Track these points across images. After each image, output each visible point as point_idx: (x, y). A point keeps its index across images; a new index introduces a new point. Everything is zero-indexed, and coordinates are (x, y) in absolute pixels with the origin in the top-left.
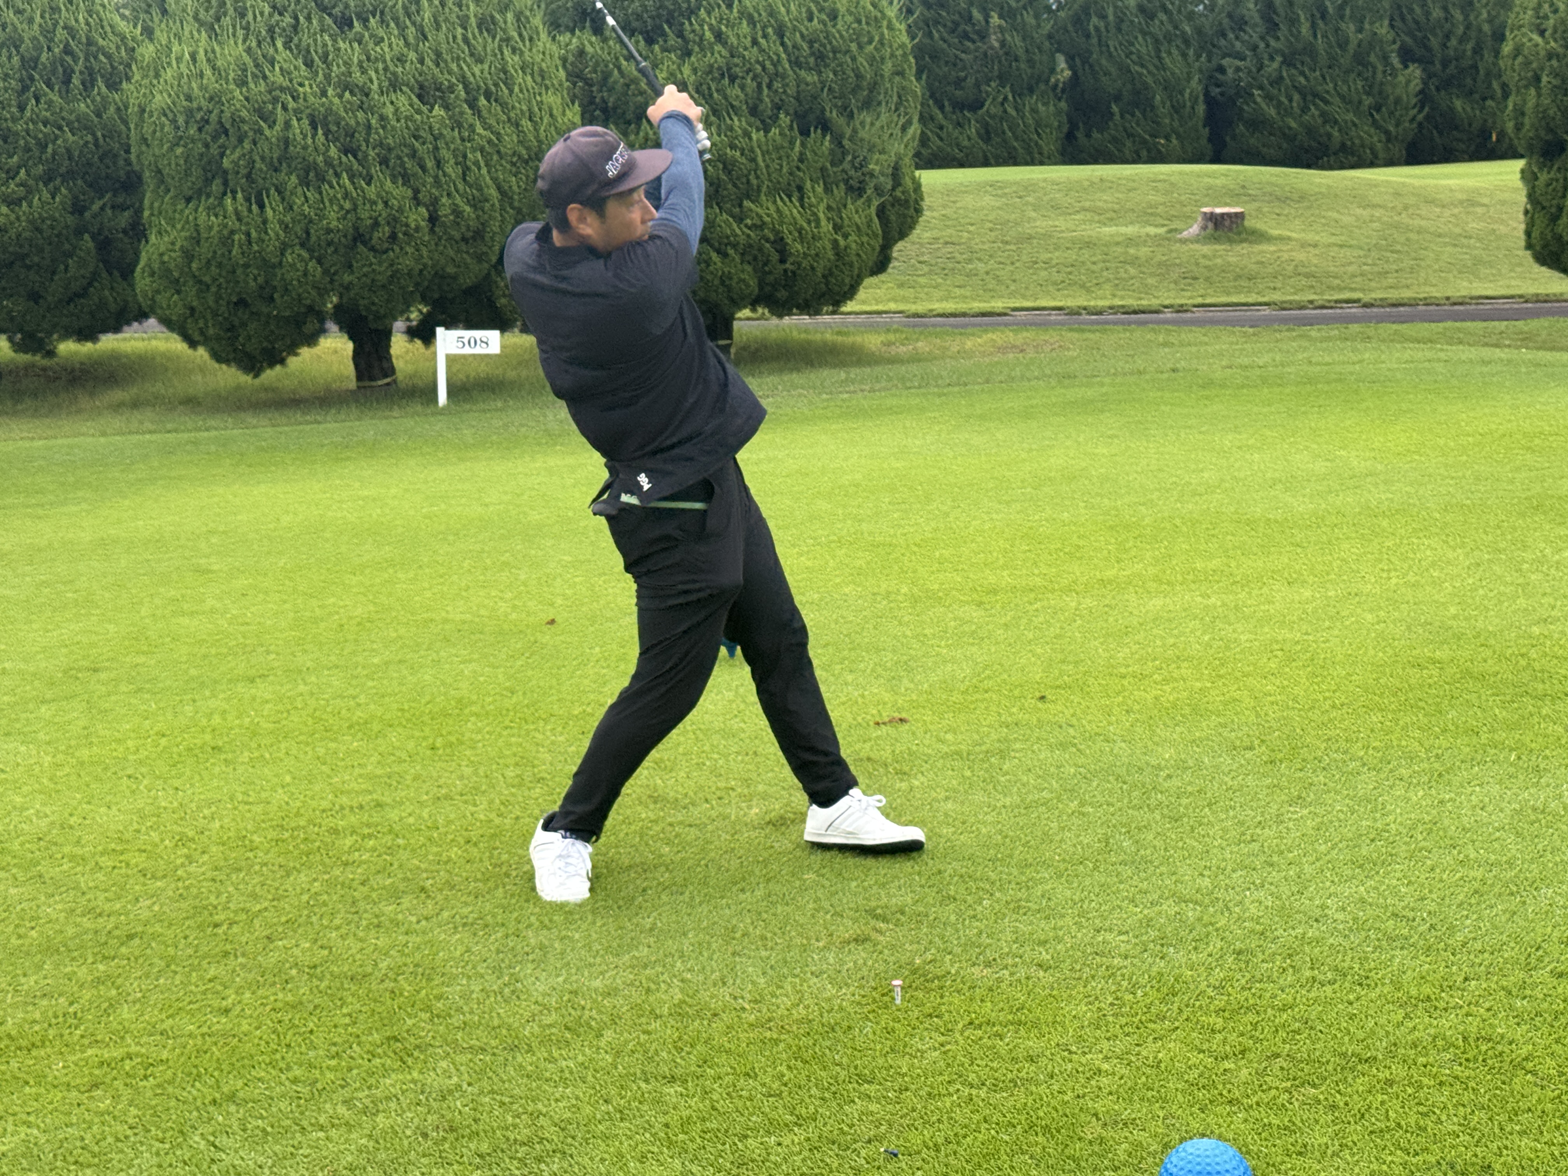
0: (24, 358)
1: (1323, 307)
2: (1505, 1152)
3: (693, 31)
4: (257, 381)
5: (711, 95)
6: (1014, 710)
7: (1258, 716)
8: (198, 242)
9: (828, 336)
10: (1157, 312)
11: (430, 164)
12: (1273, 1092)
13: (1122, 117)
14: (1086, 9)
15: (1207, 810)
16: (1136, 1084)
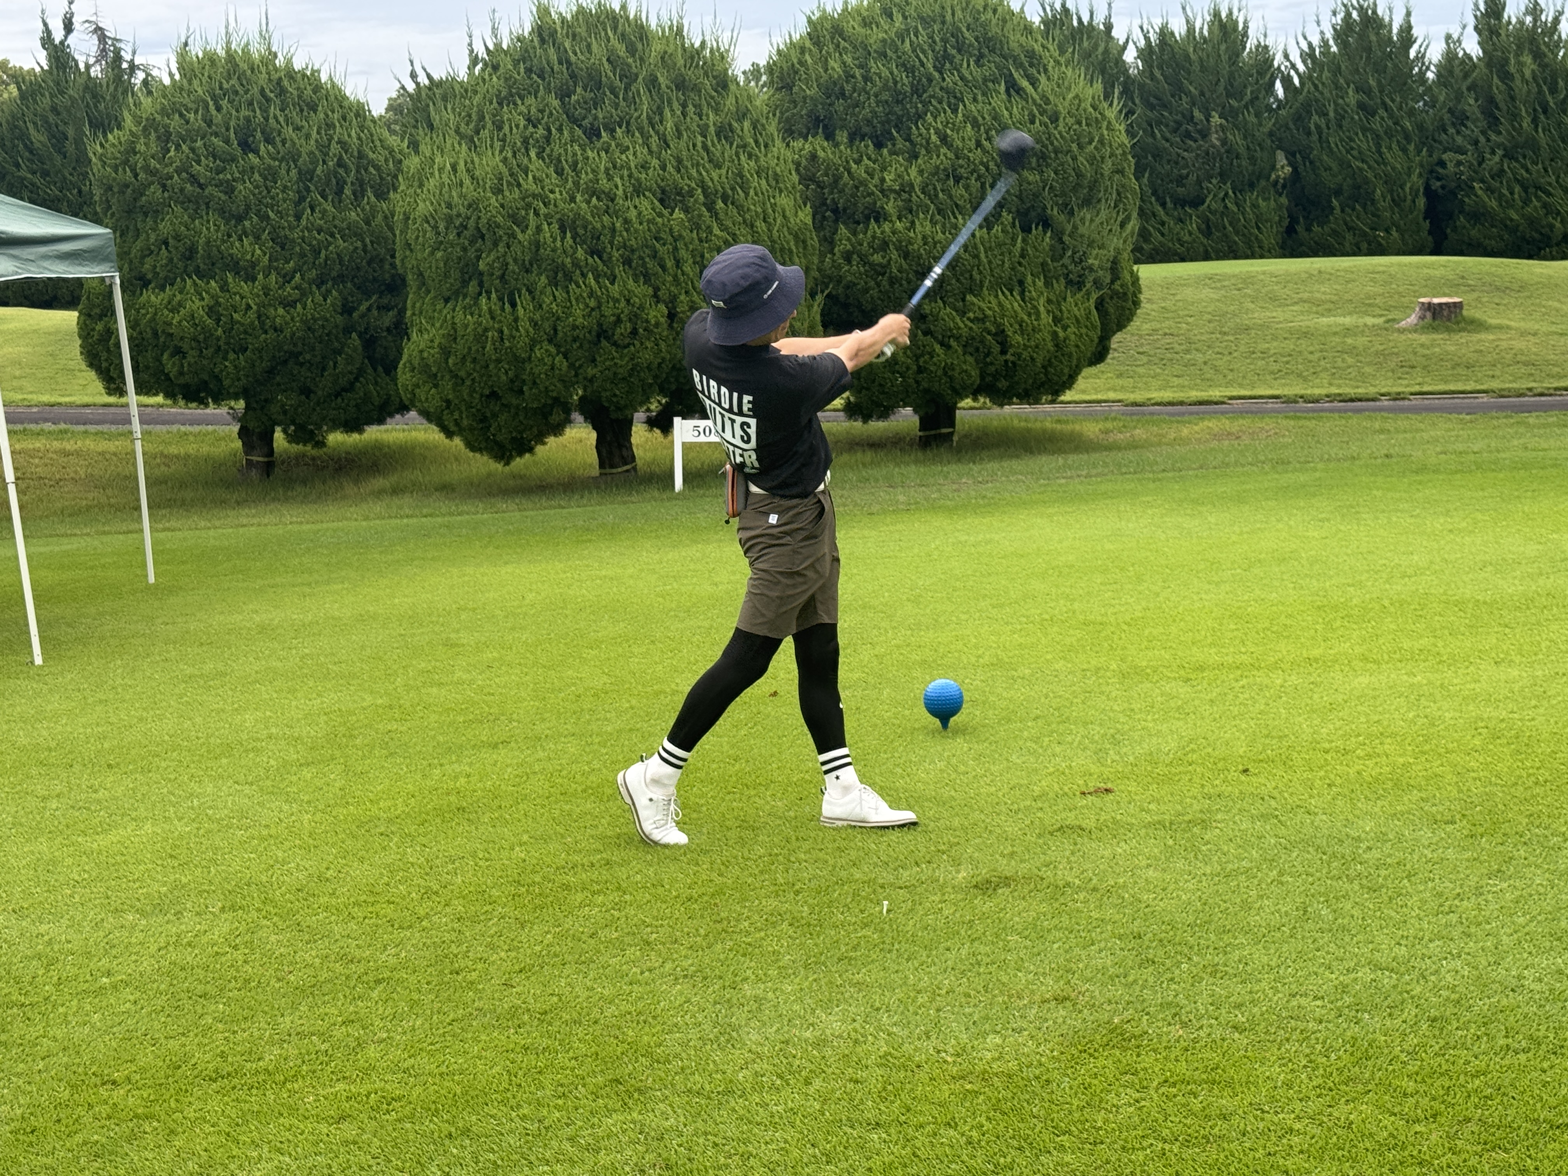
0: (296, 448)
1: (1542, 395)
3: (921, 135)
4: (507, 468)
6: (1217, 782)
7: (1460, 791)
8: (455, 339)
9: (1048, 425)
10: (1373, 400)
11: (670, 263)
13: (1343, 211)
14: (1307, 107)
15: (1406, 881)
16: (1327, 1143)
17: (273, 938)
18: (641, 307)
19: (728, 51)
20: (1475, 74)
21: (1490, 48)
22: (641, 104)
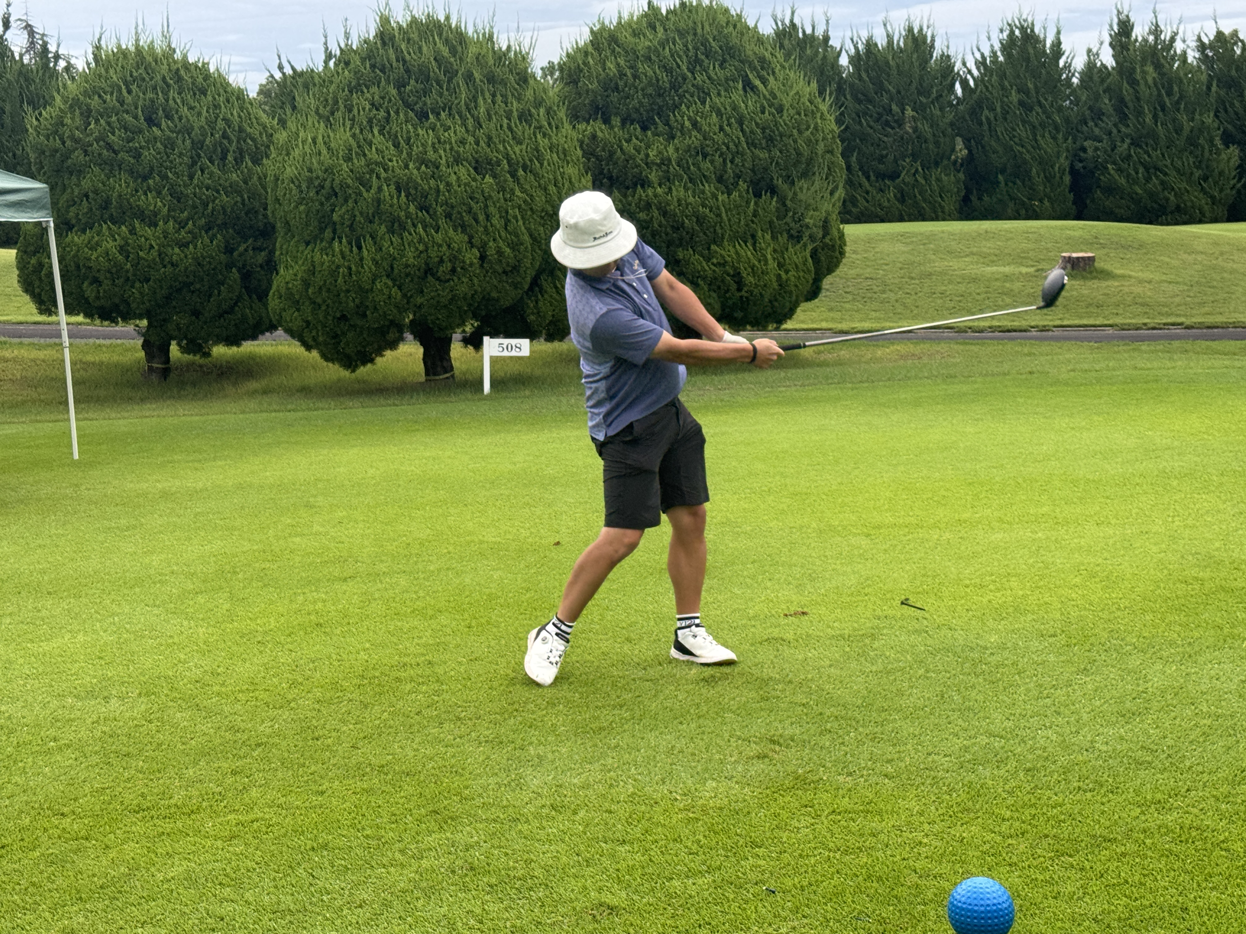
0: (188, 357)
1: (1153, 328)
2: (1198, 900)
3: (677, 121)
4: (353, 374)
5: (689, 168)
6: (885, 608)
7: (1062, 614)
8: (314, 273)
10: (1025, 331)
11: (481, 217)
12: (1042, 859)
13: (1006, 184)
14: (979, 104)
15: (1017, 677)
16: (945, 851)
17: (179, 715)
18: (459, 251)
19: (528, 54)
20: (1109, 81)
21: (1121, 59)
22: (460, 93)
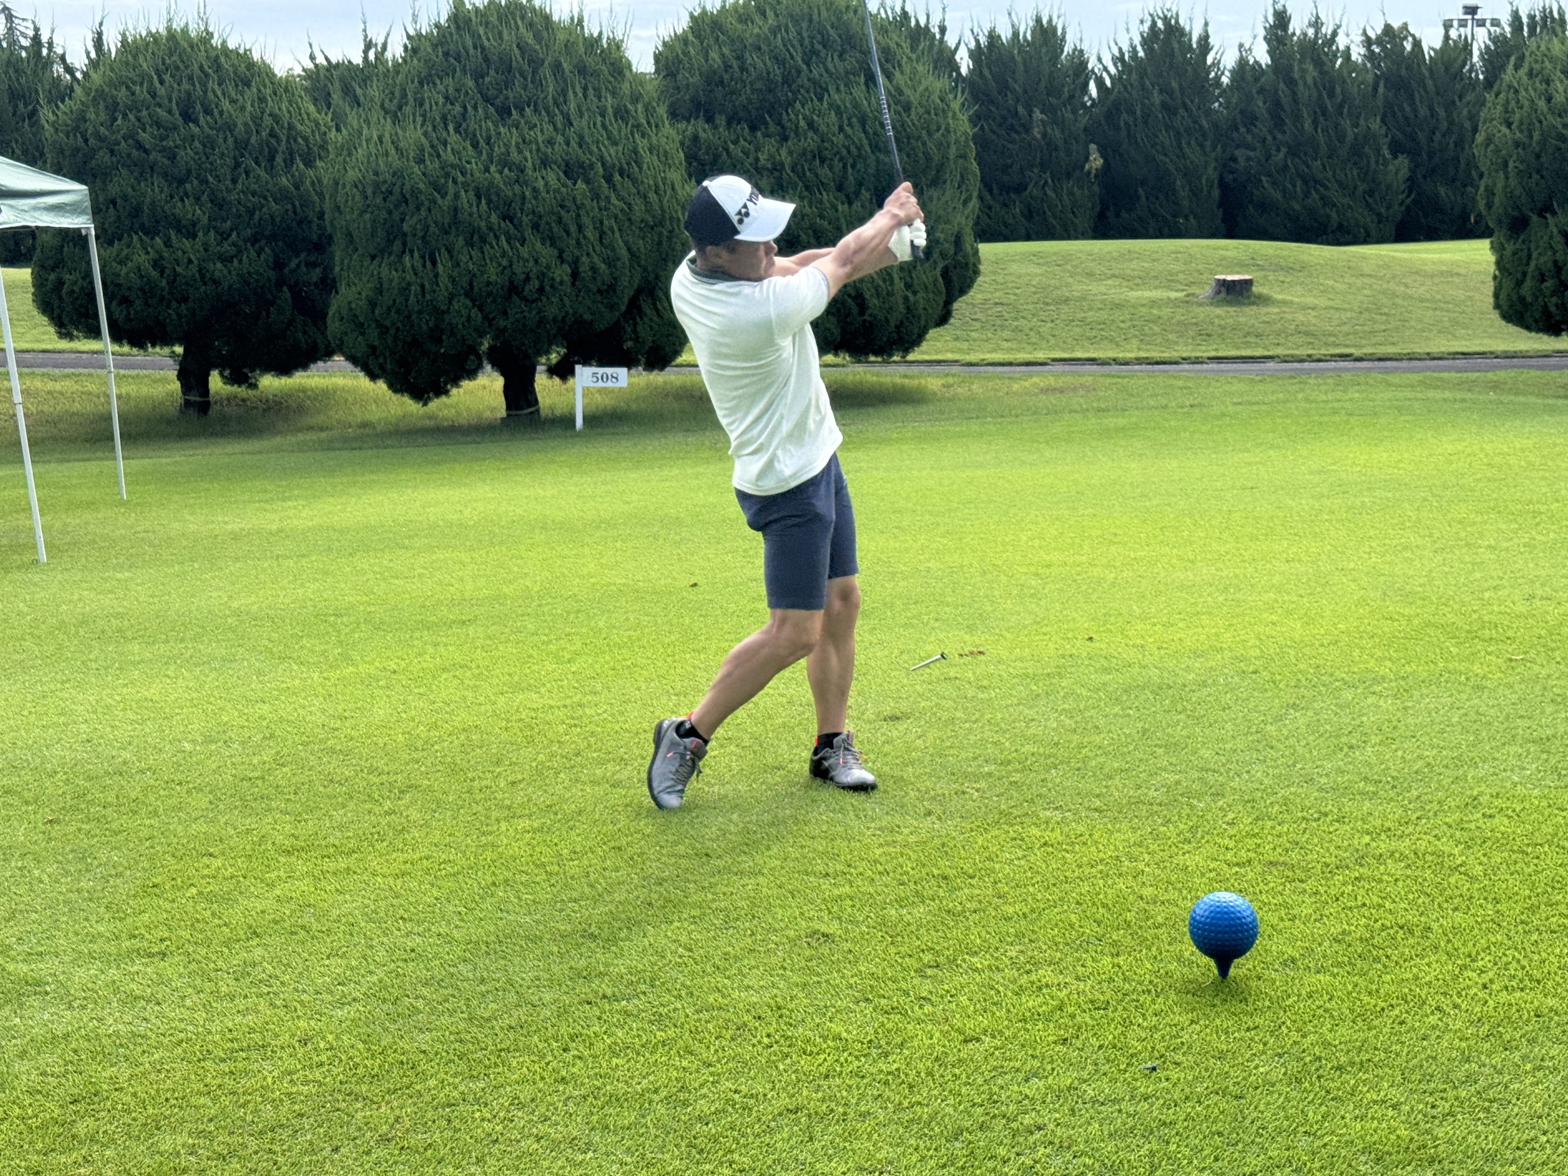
0: (234, 389)
3: (790, 120)
4: (424, 408)
5: (804, 174)
8: (381, 292)
10: (1175, 363)
11: (573, 228)
13: (1147, 199)
14: (1117, 106)
18: (548, 267)
19: (622, 41)
20: (1264, 79)
21: (1277, 56)
22: (547, 86)
